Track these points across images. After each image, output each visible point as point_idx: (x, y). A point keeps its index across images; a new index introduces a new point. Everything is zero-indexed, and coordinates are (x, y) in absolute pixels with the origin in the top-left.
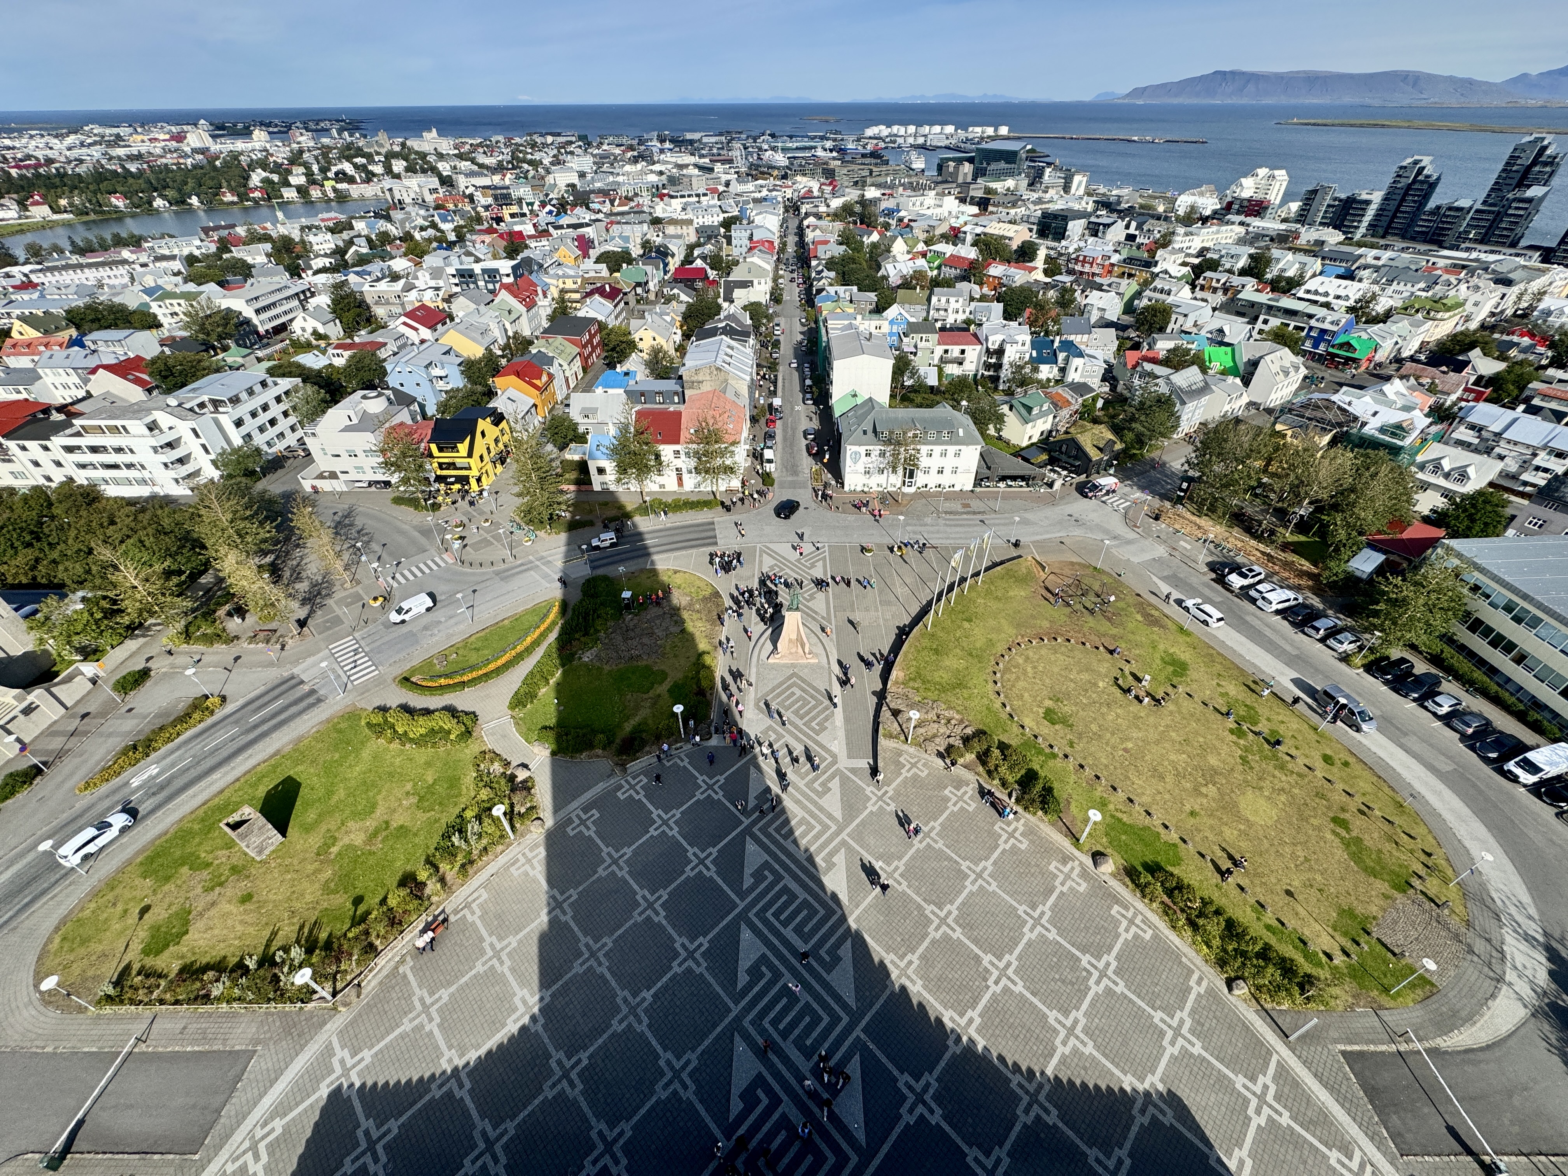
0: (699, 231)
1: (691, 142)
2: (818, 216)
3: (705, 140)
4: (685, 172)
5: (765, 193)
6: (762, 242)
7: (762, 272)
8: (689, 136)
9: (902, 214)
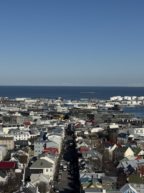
0: (16, 143)
1: (19, 102)
2: (84, 137)
3: (26, 101)
4: (13, 115)
5: (55, 125)
6: (50, 149)
7: (49, 165)
8: (18, 99)
9: (131, 136)
